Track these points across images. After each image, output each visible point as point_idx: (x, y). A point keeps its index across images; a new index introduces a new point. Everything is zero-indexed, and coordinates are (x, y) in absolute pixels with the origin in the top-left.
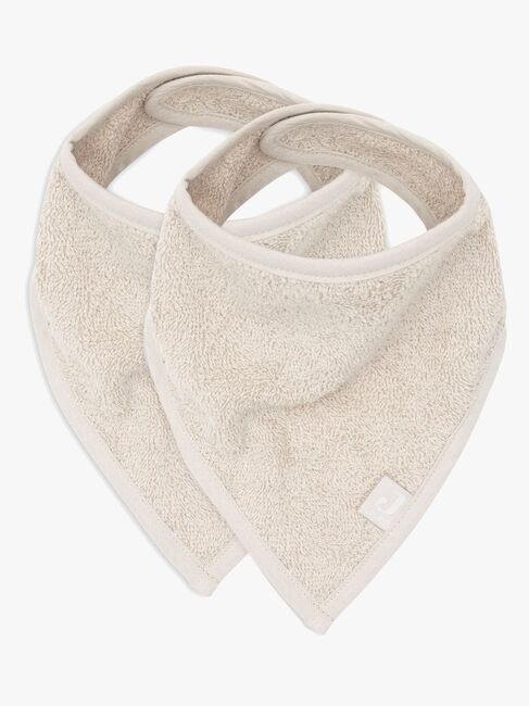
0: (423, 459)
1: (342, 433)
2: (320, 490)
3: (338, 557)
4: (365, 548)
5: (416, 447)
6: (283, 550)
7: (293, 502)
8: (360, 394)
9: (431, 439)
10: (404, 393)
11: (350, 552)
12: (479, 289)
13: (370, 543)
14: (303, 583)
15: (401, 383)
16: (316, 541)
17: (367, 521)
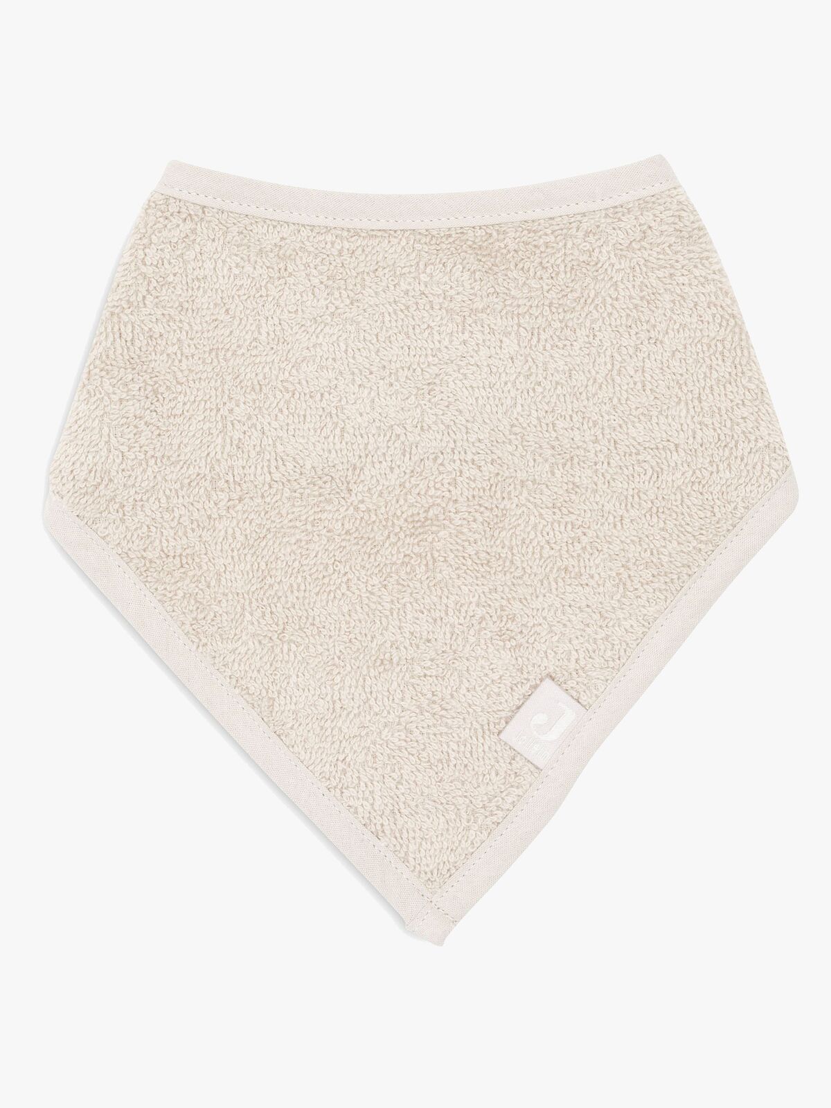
0: (609, 653)
1: (480, 612)
2: (437, 708)
3: (464, 816)
4: (510, 800)
5: (602, 634)
6: (369, 808)
7: (385, 733)
8: (511, 549)
9: (627, 624)
10: (584, 549)
11: (484, 807)
12: (715, 375)
13: (520, 792)
14: (405, 860)
15: (579, 532)
16: (426, 791)
17: (515, 755)
